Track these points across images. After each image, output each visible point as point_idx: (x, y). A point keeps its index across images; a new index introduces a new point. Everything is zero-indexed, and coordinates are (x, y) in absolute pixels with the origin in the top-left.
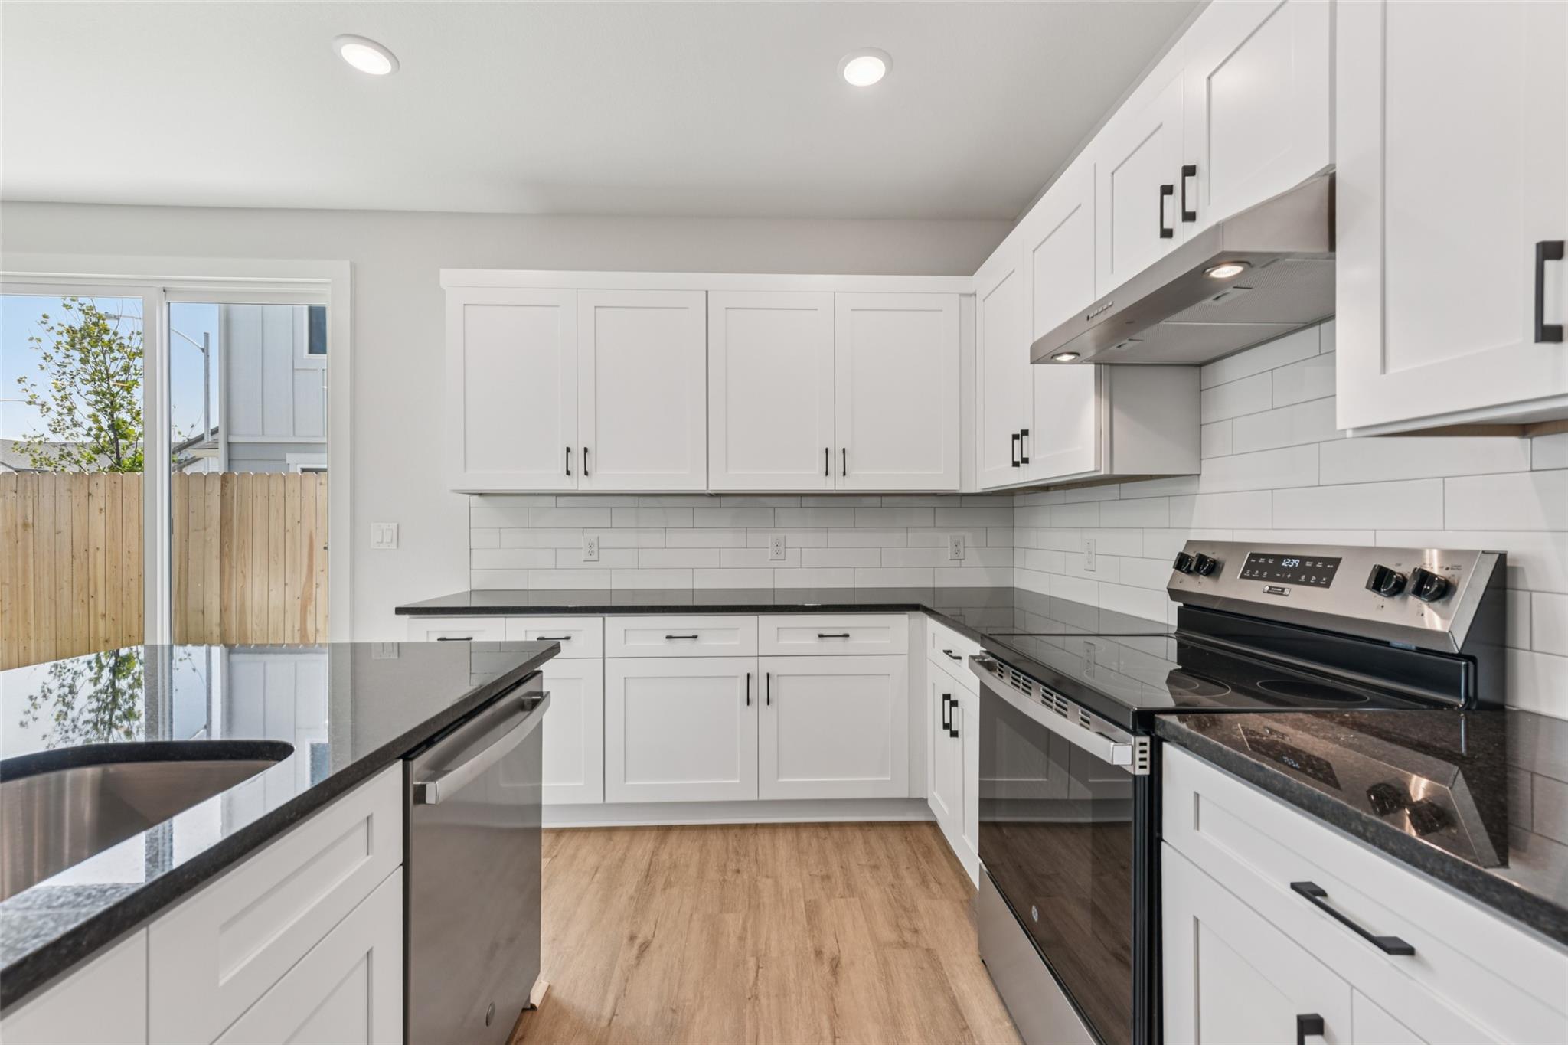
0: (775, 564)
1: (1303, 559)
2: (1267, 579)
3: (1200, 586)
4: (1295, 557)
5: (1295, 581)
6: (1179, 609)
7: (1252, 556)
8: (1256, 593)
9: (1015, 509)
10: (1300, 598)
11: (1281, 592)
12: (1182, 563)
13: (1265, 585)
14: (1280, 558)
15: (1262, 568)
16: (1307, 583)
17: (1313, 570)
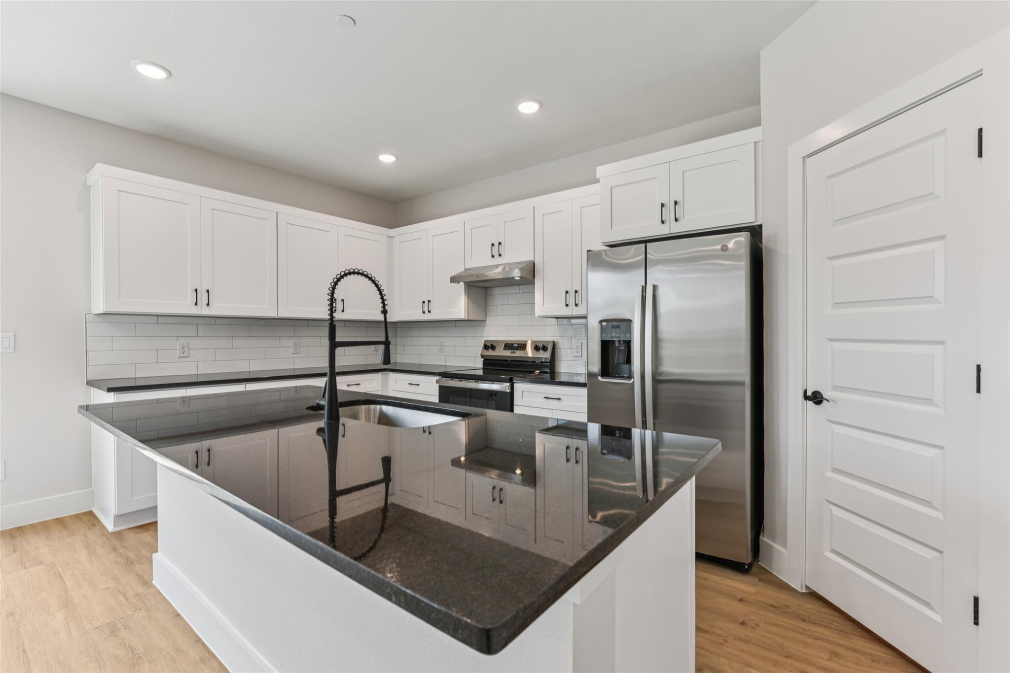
0: (295, 356)
1: (518, 344)
2: (511, 349)
3: (490, 353)
4: (516, 344)
5: (517, 349)
6: (483, 361)
7: (505, 344)
8: (508, 353)
9: (398, 329)
10: (519, 354)
11: (514, 353)
12: (486, 347)
13: (510, 351)
14: (513, 344)
15: (509, 347)
16: (520, 350)
17: (520, 347)
